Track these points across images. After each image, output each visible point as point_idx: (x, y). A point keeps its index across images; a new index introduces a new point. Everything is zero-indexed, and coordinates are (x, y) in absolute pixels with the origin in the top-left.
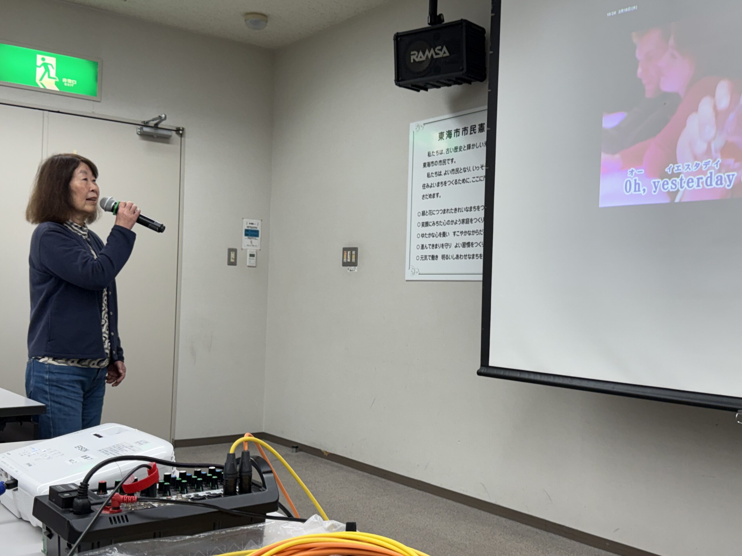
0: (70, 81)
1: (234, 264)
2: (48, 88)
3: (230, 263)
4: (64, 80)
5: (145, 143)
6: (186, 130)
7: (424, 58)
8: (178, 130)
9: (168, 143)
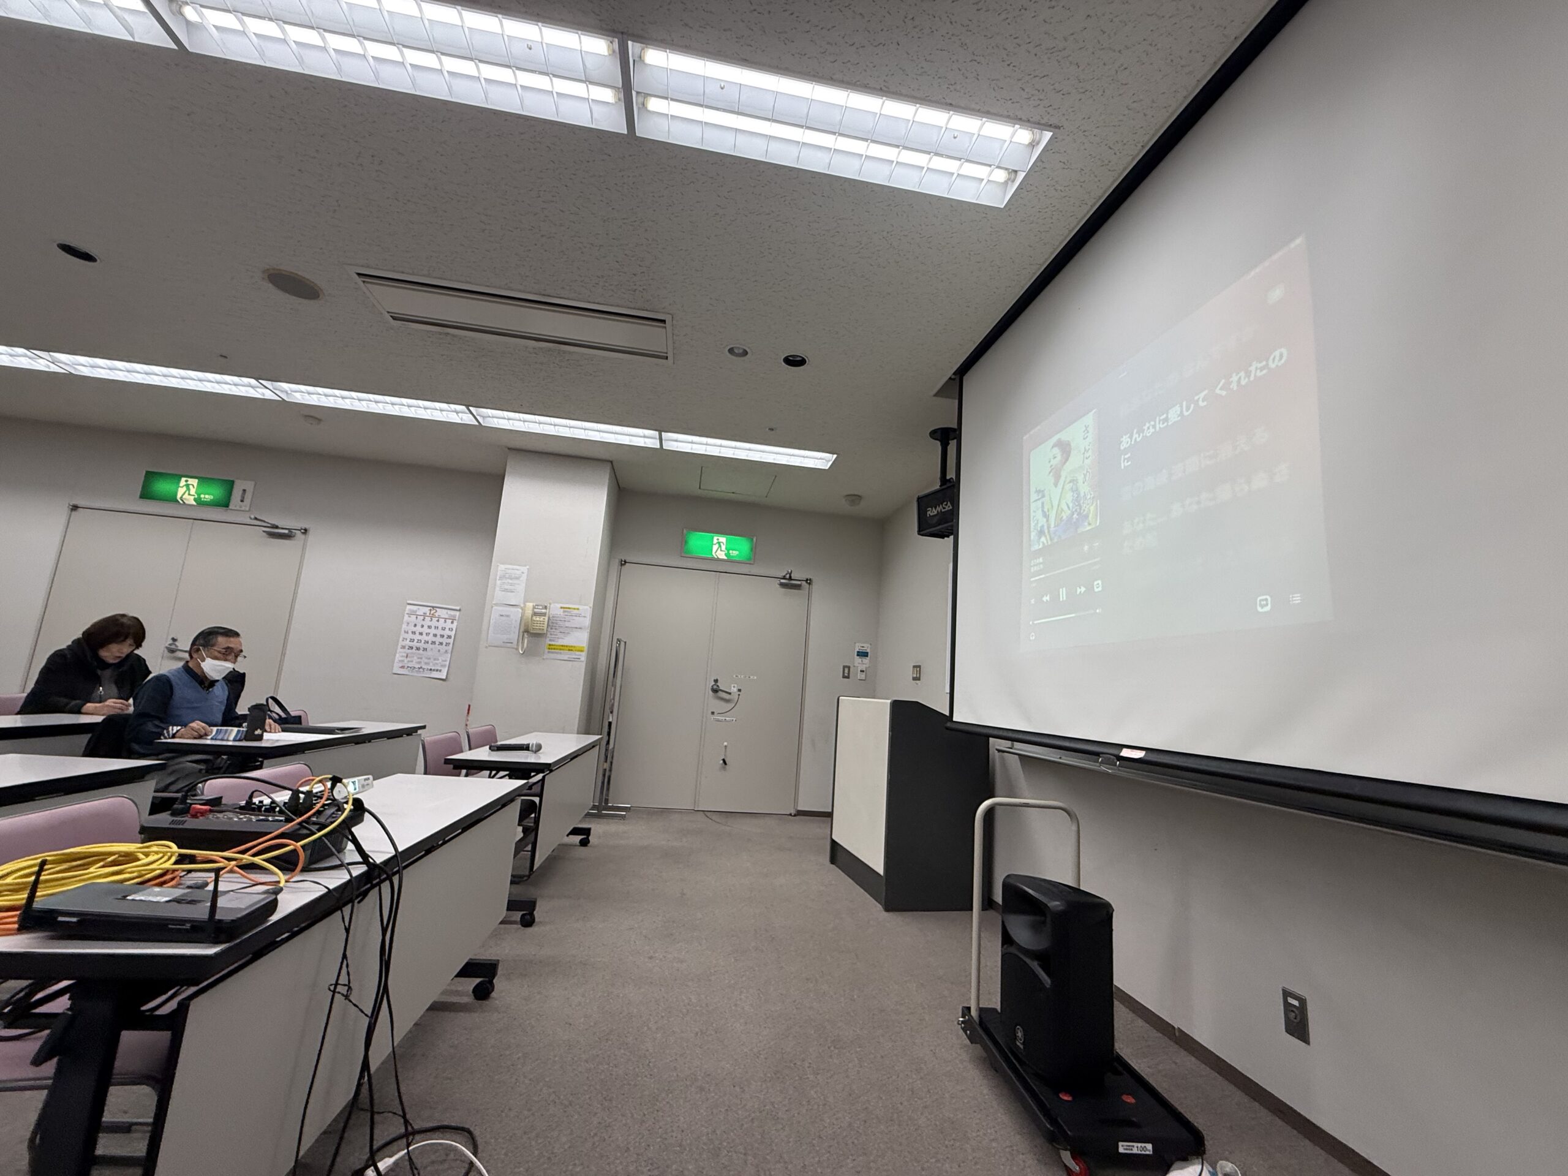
0: (734, 552)
1: (848, 677)
2: (720, 557)
3: (844, 677)
4: (731, 552)
5: (784, 590)
6: (814, 581)
7: (936, 513)
8: (807, 580)
9: (799, 589)
